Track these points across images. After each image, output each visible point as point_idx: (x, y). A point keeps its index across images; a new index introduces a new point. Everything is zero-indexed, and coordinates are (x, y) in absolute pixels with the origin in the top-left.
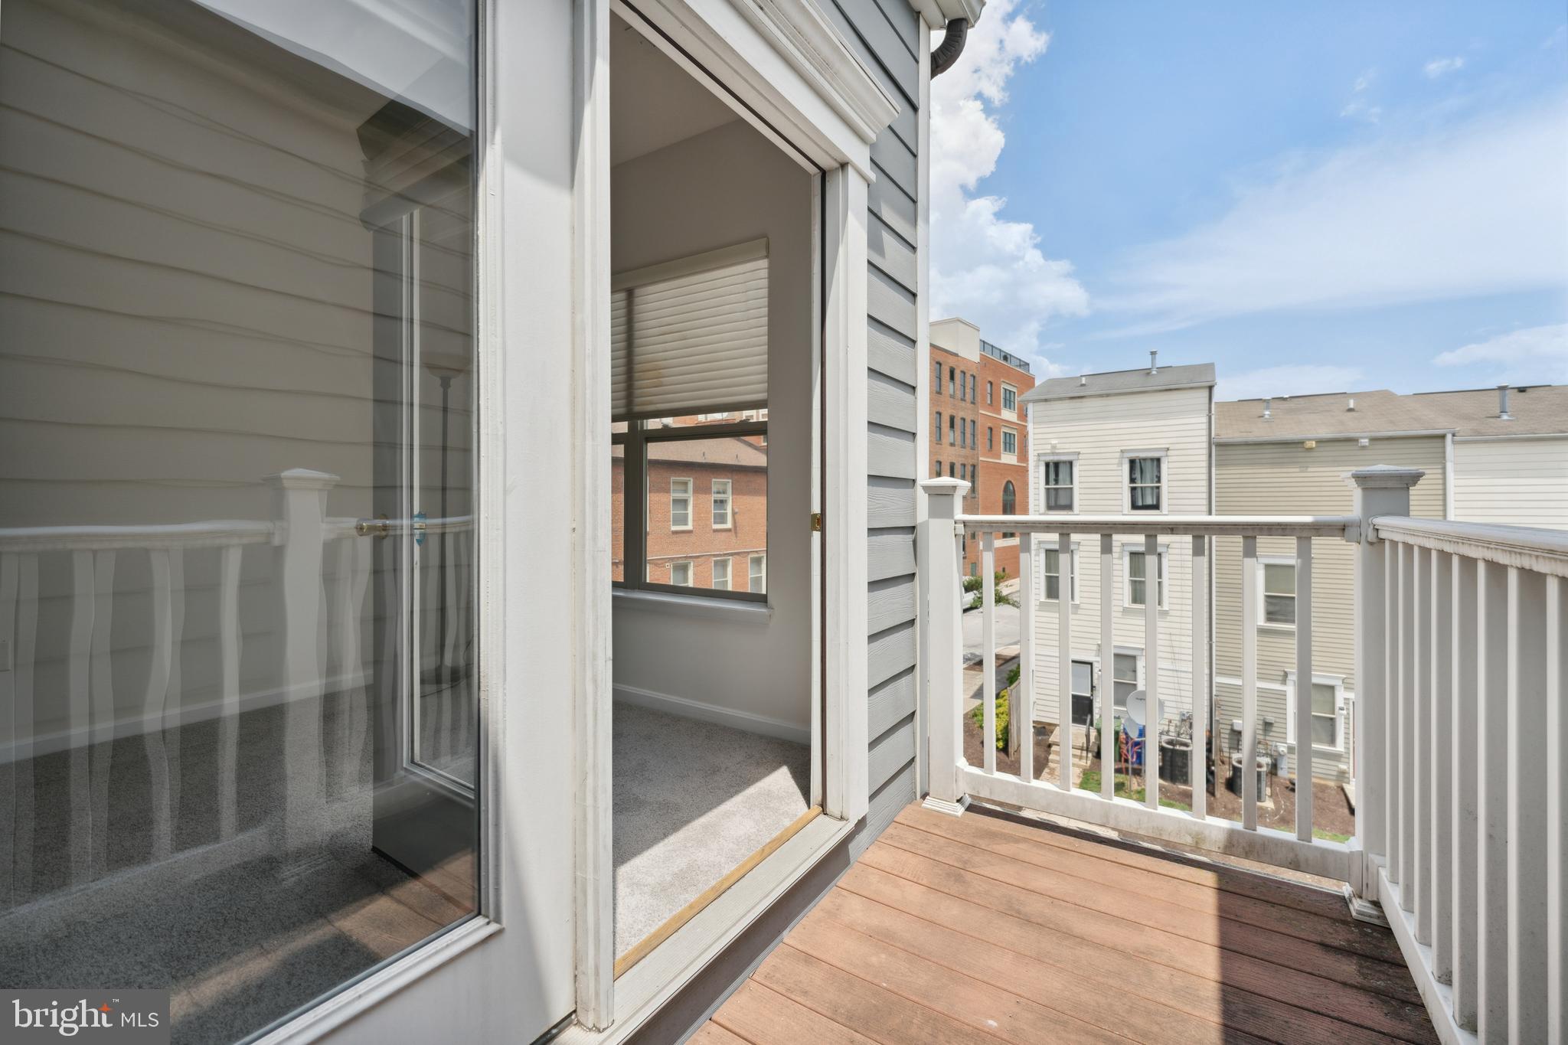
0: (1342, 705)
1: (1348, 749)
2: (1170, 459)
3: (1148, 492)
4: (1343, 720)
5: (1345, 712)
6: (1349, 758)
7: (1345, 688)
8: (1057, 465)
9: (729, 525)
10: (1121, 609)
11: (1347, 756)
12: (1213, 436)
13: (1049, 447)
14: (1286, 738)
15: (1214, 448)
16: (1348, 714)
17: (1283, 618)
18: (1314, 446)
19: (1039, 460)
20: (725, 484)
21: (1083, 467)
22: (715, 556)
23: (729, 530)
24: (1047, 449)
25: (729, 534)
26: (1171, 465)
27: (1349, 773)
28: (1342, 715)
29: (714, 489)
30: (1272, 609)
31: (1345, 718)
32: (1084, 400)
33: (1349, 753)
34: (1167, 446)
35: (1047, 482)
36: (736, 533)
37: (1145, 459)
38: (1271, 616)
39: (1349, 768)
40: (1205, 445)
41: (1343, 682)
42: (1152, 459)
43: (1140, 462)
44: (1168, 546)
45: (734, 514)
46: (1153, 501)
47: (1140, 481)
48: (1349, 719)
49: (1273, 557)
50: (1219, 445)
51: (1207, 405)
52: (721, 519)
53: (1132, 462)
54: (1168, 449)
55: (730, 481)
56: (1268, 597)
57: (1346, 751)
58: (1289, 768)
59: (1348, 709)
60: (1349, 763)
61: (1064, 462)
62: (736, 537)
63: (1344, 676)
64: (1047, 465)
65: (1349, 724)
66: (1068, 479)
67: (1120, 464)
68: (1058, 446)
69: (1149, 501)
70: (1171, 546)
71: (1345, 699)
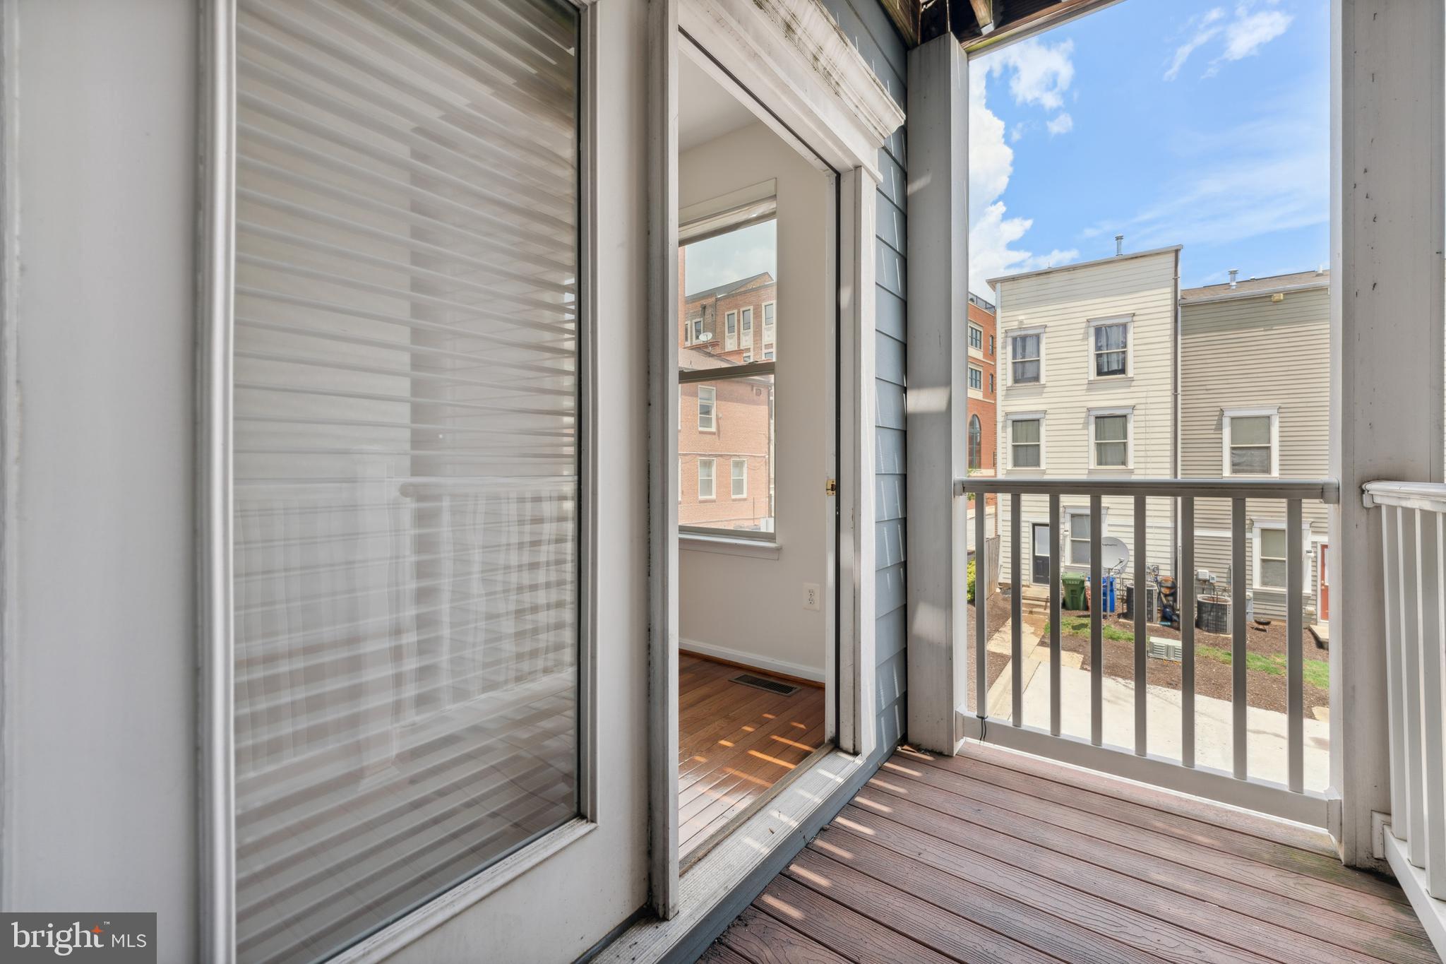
0: (1310, 549)
1: (1316, 591)
2: (1136, 324)
3: (1114, 357)
4: (1310, 563)
5: (1312, 555)
6: (1316, 600)
7: (1313, 532)
8: (1024, 338)
9: (713, 429)
10: (1087, 472)
11: (1314, 598)
12: (1179, 298)
13: (1016, 323)
14: (1252, 585)
15: (1179, 308)
16: (1316, 557)
17: (1249, 468)
18: (1282, 298)
19: (1006, 337)
20: (710, 391)
21: (1050, 356)
22: (701, 455)
23: (713, 433)
24: (1015, 325)
25: (714, 436)
26: (1137, 330)
27: (1316, 615)
28: (1309, 557)
29: (701, 394)
30: (1237, 460)
31: (1313, 561)
32: (1051, 275)
33: (1316, 595)
34: (1133, 312)
35: (1014, 356)
36: (719, 436)
37: (1110, 326)
38: (1237, 467)
39: (1316, 610)
40: (1170, 308)
41: (1310, 527)
42: (1117, 325)
43: (1106, 330)
44: (1133, 408)
45: (718, 419)
46: (1118, 367)
47: (1105, 349)
48: (1316, 562)
49: (1239, 408)
50: (1185, 306)
51: (1174, 269)
52: (707, 422)
53: (1098, 331)
54: (1134, 315)
55: (715, 388)
56: (1233, 448)
57: (1314, 593)
58: (1254, 613)
59: (1316, 552)
60: (1316, 605)
61: (1031, 336)
62: (719, 439)
63: (1312, 520)
64: (1015, 339)
65: (1316, 566)
66: (1035, 351)
67: (1086, 338)
68: (1025, 322)
69: (1115, 367)
70: (1137, 407)
71: (1313, 543)
